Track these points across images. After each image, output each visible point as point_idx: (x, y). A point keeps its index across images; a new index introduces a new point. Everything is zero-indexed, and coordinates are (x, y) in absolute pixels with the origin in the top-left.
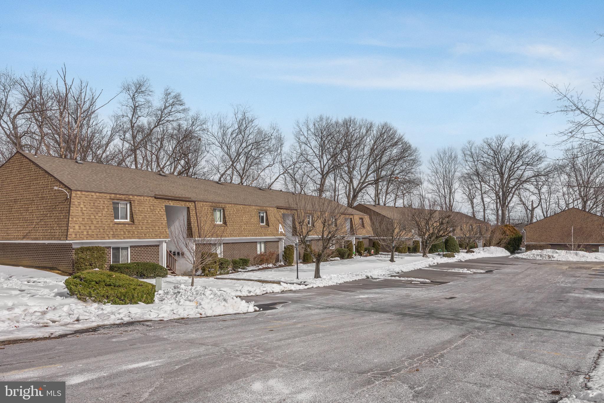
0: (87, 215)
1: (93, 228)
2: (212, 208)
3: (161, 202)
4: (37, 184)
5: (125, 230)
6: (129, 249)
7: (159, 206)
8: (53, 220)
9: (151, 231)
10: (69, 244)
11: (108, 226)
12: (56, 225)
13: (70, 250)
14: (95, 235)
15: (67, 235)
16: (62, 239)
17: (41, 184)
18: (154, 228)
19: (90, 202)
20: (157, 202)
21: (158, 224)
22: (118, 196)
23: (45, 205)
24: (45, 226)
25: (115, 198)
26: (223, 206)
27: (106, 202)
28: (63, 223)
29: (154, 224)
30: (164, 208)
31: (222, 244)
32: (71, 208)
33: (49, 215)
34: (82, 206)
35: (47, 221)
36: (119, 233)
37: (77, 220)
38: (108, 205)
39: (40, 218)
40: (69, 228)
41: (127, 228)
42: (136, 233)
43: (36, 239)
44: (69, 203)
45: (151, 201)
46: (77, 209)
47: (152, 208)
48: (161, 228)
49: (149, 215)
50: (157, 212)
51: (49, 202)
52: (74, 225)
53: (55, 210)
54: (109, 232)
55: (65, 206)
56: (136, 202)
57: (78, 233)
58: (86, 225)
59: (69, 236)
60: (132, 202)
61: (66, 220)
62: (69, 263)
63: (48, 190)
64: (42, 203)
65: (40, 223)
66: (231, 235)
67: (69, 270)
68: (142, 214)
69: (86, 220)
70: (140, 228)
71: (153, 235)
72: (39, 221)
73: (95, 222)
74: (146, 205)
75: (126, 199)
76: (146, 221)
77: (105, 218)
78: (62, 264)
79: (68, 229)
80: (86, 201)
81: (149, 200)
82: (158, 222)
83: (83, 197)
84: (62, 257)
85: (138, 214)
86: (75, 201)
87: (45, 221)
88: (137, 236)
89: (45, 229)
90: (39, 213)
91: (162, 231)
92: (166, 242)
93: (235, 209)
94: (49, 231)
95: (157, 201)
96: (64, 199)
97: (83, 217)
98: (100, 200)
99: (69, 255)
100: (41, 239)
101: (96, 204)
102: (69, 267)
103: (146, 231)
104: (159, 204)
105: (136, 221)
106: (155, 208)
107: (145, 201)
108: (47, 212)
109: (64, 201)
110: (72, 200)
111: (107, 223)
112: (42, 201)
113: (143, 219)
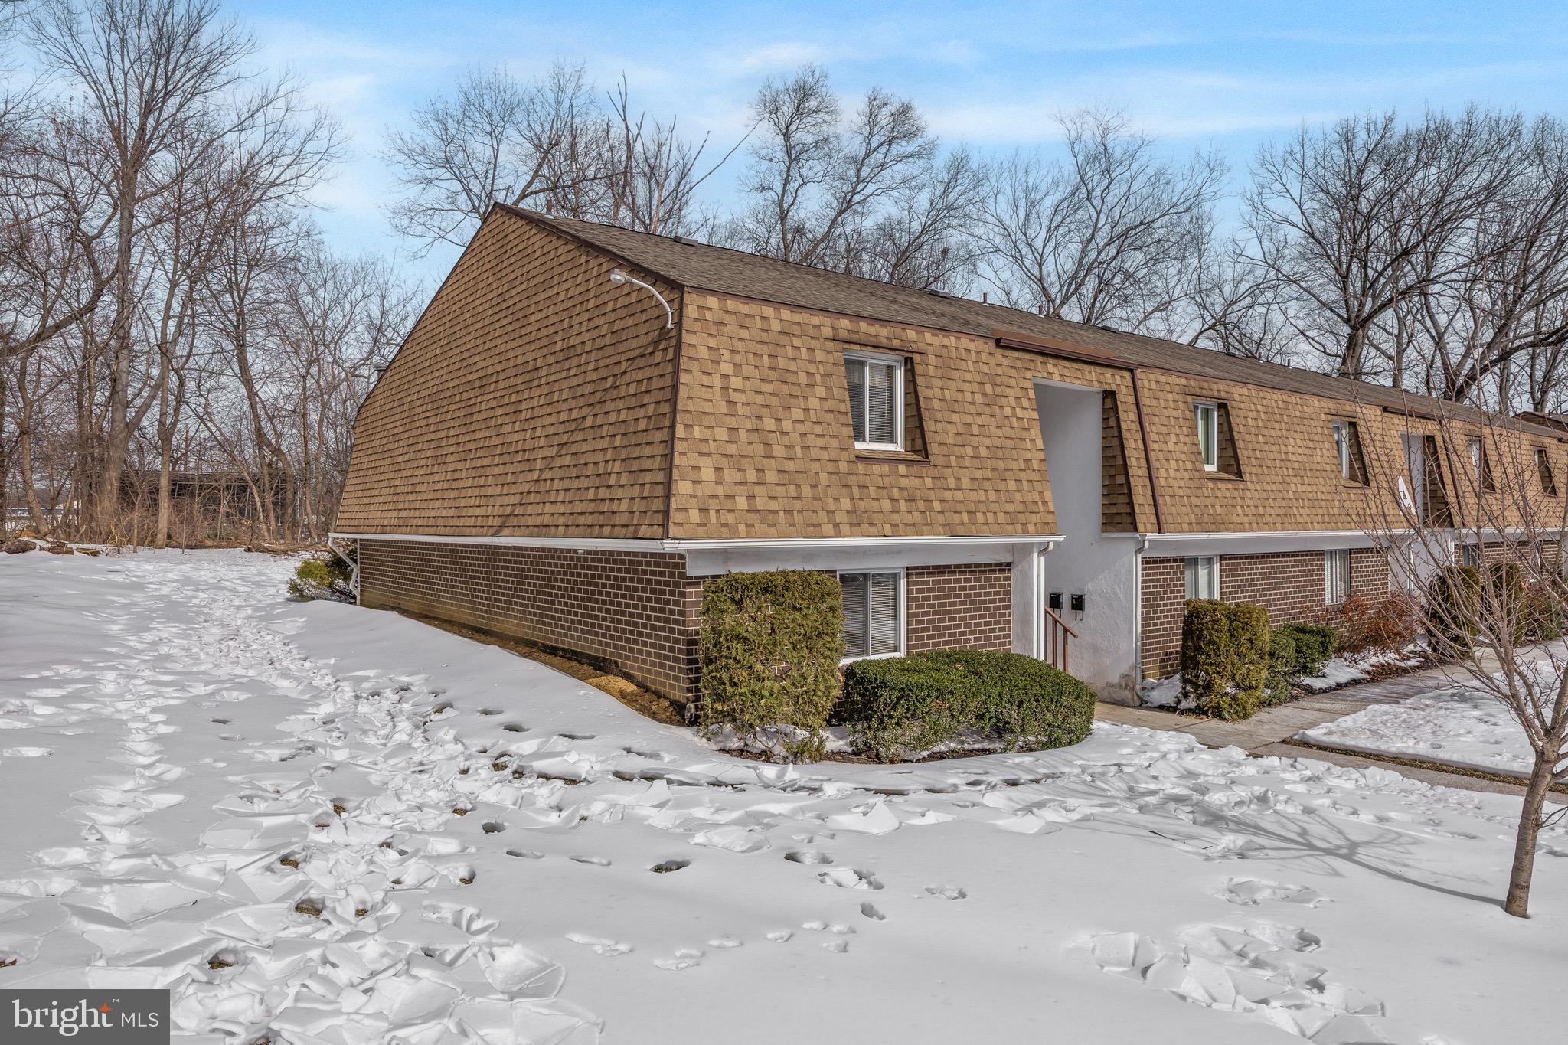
0: (747, 411)
1: (771, 477)
2: (1190, 399)
3: (1019, 364)
4: (548, 303)
5: (895, 492)
6: (903, 583)
7: (1013, 382)
8: (605, 443)
9: (992, 496)
10: (672, 556)
11: (830, 467)
12: (618, 466)
13: (677, 585)
14: (781, 513)
15: (666, 513)
16: (643, 530)
17: (562, 297)
18: (1001, 486)
19: (760, 349)
20: (1005, 362)
21: (1014, 465)
22: (863, 326)
23: (574, 382)
24: (574, 472)
25: (854, 337)
26: (1223, 395)
27: (820, 355)
28: (647, 451)
29: (1001, 465)
30: (1032, 394)
31: (1216, 560)
32: (684, 377)
33: (589, 423)
34: (726, 368)
35: (584, 447)
36: (875, 504)
37: (707, 434)
38: (829, 368)
39: (556, 441)
40: (676, 474)
41: (904, 482)
42: (937, 505)
43: (543, 530)
44: (671, 351)
45: (984, 356)
46: (706, 380)
47: (988, 388)
48: (1025, 486)
49: (979, 421)
50: (1008, 411)
51: (591, 366)
52: (694, 459)
53: (614, 394)
54: (836, 499)
55: (656, 371)
56: (932, 359)
57: (713, 504)
58: (745, 463)
59: (675, 516)
60: (917, 358)
61: (659, 436)
62: (672, 649)
63: (587, 316)
64: (564, 374)
65: (557, 463)
66: (1259, 521)
67: (672, 687)
68: (956, 418)
69: (743, 435)
70: (952, 483)
71: (1001, 518)
72: (554, 451)
73: (778, 451)
74: (968, 376)
75: (896, 343)
76: (970, 451)
77: (818, 430)
78: (640, 652)
79: (668, 483)
80: (740, 346)
81: (977, 352)
82: (1014, 454)
83: (731, 329)
84: (640, 616)
85: (939, 415)
86: (697, 342)
87: (574, 449)
88: (941, 519)
89: (576, 484)
90: (553, 419)
91: (1029, 497)
92: (1044, 550)
93: (1260, 408)
94: (591, 494)
95: (1005, 360)
96: (649, 338)
97: (732, 422)
98: (797, 342)
99: (672, 612)
100: (561, 529)
101: (782, 362)
102: (671, 668)
103: (973, 496)
104: (1013, 373)
105: (934, 448)
106: (999, 391)
107: (964, 355)
108: (586, 411)
109: (651, 349)
110: (687, 338)
111: (825, 455)
112: (567, 365)
113: (959, 440)
